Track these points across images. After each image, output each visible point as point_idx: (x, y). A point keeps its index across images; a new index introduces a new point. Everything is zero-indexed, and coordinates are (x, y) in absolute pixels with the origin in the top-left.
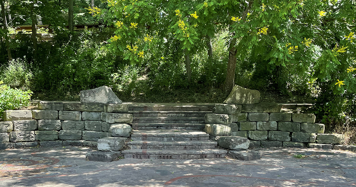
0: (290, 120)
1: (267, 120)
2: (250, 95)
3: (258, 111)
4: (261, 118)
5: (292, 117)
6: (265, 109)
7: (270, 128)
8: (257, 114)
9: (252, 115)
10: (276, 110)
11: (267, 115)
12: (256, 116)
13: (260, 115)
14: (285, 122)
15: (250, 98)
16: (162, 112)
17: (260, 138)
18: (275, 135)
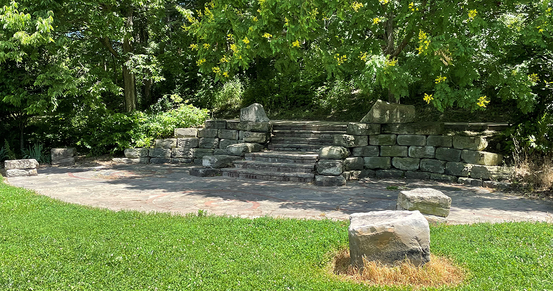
0: (451, 146)
1: (422, 144)
2: (397, 111)
3: (409, 132)
4: (413, 142)
5: (452, 141)
6: (417, 130)
7: (426, 155)
8: (408, 136)
9: (401, 137)
10: (433, 131)
11: (423, 138)
12: (407, 139)
13: (412, 137)
14: (444, 148)
15: (397, 115)
16: (315, 132)
17: (409, 167)
18: (427, 164)
